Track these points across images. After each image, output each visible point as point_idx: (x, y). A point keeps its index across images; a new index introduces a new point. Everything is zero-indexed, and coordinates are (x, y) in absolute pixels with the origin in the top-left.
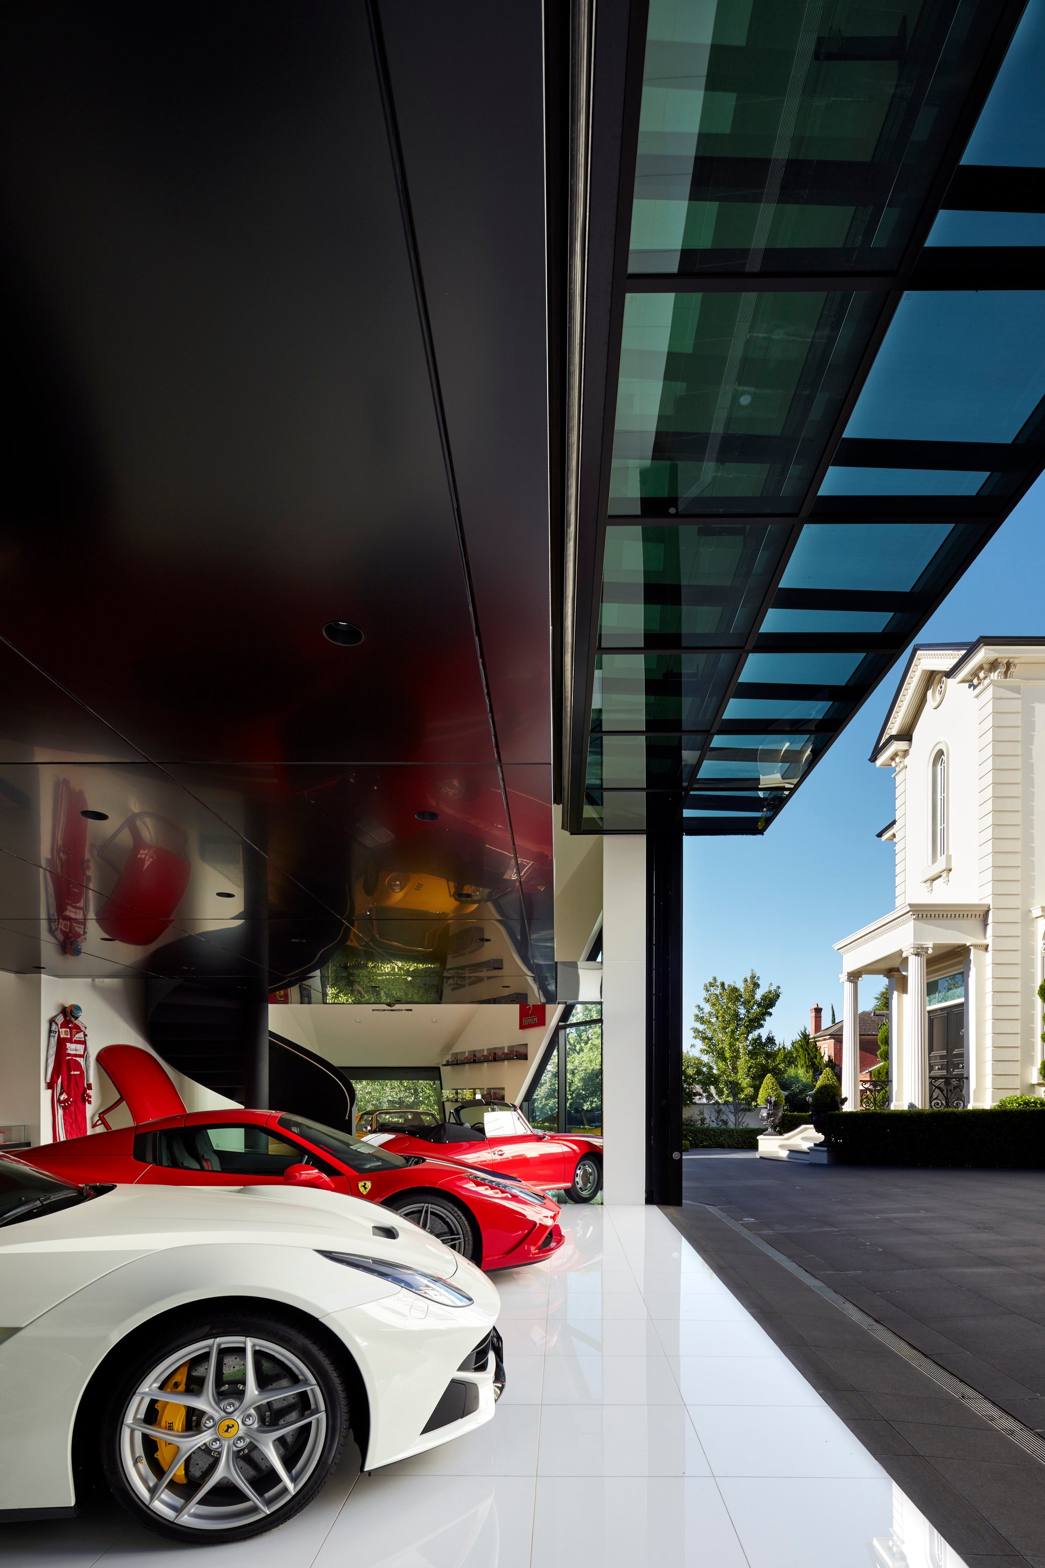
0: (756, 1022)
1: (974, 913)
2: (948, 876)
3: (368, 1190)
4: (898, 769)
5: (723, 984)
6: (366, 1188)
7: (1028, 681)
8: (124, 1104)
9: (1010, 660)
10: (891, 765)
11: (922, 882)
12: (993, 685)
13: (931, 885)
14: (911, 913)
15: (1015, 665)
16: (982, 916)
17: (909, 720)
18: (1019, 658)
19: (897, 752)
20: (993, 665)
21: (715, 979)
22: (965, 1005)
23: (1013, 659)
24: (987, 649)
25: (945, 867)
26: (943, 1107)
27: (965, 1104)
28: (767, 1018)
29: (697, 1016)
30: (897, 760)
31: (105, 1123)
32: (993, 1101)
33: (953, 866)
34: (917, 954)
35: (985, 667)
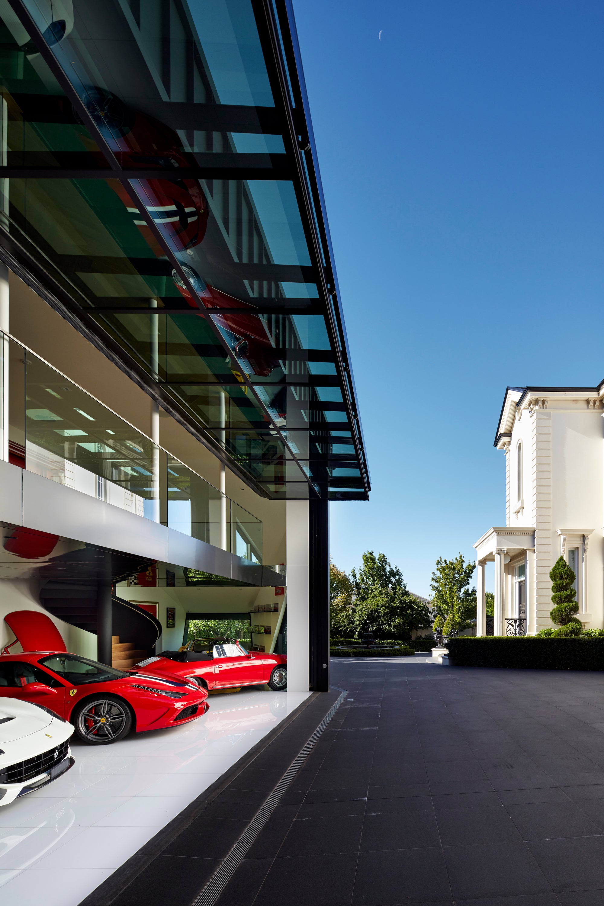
0: (465, 581)
1: (528, 532)
2: (523, 511)
3: (74, 694)
4: (507, 451)
5: (445, 561)
6: (73, 693)
7: (555, 410)
8: (19, 643)
9: (544, 399)
10: (503, 449)
11: (513, 513)
12: (536, 412)
13: (517, 515)
14: (495, 532)
15: (547, 402)
16: (532, 533)
17: (509, 425)
18: (549, 398)
19: (505, 442)
20: (536, 402)
21: (441, 558)
22: (525, 581)
23: (546, 399)
24: (532, 394)
25: (520, 506)
26: (513, 634)
27: (525, 633)
28: (470, 579)
29: (433, 578)
30: (506, 446)
31: (7, 652)
32: (537, 632)
33: (525, 506)
34: (498, 554)
35: (532, 402)
